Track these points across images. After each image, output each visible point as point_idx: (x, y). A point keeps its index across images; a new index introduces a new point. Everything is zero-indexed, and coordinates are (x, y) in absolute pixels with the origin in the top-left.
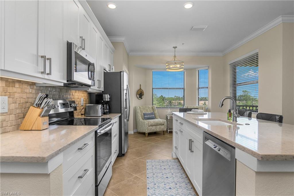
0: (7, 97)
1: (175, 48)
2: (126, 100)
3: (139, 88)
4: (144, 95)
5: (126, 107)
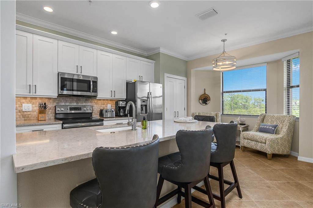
0: (31, 104)
1: (224, 41)
2: (146, 106)
3: (203, 93)
4: (210, 100)
5: (146, 113)
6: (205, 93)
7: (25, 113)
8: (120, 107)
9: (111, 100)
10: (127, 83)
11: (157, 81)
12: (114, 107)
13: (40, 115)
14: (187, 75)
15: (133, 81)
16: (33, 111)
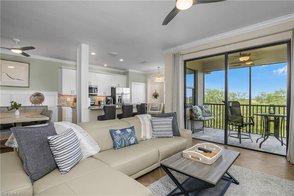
0: (70, 98)
1: (159, 68)
2: (121, 99)
3: (155, 92)
4: (159, 96)
5: (121, 102)
6: (156, 92)
7: (68, 102)
8: (108, 100)
9: (104, 96)
10: (112, 88)
11: (128, 87)
12: (105, 100)
13: (75, 103)
14: (146, 82)
15: (115, 87)
16: (71, 101)
